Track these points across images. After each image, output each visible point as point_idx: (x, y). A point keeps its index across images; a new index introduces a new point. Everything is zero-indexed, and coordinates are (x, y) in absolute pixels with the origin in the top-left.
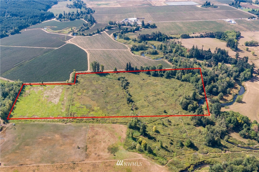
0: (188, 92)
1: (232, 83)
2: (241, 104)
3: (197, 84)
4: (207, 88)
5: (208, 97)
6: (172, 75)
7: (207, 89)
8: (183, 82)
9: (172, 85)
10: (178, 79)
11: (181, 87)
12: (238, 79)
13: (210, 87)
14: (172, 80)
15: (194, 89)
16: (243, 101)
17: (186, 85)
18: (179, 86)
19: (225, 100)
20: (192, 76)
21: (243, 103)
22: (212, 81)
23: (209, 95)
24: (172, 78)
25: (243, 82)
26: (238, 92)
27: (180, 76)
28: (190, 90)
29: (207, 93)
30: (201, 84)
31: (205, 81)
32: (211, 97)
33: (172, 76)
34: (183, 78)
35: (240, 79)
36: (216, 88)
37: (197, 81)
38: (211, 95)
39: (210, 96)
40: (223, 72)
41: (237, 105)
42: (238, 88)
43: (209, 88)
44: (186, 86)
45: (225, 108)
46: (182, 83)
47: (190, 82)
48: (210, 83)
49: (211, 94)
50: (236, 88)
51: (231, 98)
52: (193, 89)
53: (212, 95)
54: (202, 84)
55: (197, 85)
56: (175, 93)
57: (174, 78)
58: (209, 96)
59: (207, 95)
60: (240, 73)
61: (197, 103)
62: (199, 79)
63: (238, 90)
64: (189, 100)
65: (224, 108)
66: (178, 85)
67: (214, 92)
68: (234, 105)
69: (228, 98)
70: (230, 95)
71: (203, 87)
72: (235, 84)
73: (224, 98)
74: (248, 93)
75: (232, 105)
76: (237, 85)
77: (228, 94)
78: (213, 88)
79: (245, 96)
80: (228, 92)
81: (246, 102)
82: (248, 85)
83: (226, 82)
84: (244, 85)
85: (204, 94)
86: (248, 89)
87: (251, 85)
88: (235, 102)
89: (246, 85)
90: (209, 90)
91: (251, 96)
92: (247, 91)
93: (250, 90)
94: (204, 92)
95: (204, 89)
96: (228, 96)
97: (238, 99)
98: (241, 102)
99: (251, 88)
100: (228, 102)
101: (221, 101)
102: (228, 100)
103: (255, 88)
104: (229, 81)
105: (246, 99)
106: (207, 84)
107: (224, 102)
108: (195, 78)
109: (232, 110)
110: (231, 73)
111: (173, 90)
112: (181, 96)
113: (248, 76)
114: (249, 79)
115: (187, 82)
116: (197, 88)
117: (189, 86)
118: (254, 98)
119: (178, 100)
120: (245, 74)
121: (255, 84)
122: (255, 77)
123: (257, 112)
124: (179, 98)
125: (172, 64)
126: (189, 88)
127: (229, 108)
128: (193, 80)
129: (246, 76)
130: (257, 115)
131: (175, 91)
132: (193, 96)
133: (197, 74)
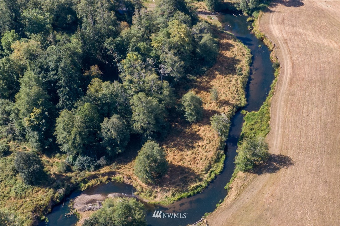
1: (205, 45)
2: (268, 175)
4: (67, 129)
5: (85, 181)
7: (69, 132)
16: (277, 154)
21: (275, 170)
23: (89, 166)
25: (255, 14)
26: (241, 91)
29: (78, 154)
30: (30, 111)
31: (50, 82)
32: (103, 175)
36: (114, 119)
38: (98, 167)
39: (94, 177)
42: (239, 61)
43: (74, 130)
48: (78, 91)
49: (99, 159)
50: (231, 67)
53: (102, 161)
54: (37, 111)
58: (87, 173)
59: (75, 176)
63: (240, 79)
67: (111, 142)
68: (235, 200)
69: (193, 156)
70: (202, 128)
71: (42, 127)
72: (222, 41)
73: (173, 166)
74: (288, 81)
75: (223, 204)
76: (233, 46)
77: (193, 122)
78: (102, 121)
79: (278, 113)
80: (191, 114)
81: (290, 154)
82: (283, 31)
83: (170, 49)
84: (262, 34)
85: (61, 170)
86: (286, 51)
87: (293, 26)
88: (235, 171)
89: (274, 33)
90: (82, 139)
91: (307, 98)
92: (283, 72)
93: (295, 56)
94: (58, 155)
95: (55, 138)
96: (196, 137)
97: (248, 156)
98: (265, 167)
99: (296, 43)
100: (198, 187)
101: (159, 189)
102: (195, 168)
103: (312, 37)
104: (183, 40)
105: (287, 130)
106: (60, 104)
107: (177, 197)
116: (18, 134)
118: (324, 110)
121: (309, 16)
133: (10, 40)
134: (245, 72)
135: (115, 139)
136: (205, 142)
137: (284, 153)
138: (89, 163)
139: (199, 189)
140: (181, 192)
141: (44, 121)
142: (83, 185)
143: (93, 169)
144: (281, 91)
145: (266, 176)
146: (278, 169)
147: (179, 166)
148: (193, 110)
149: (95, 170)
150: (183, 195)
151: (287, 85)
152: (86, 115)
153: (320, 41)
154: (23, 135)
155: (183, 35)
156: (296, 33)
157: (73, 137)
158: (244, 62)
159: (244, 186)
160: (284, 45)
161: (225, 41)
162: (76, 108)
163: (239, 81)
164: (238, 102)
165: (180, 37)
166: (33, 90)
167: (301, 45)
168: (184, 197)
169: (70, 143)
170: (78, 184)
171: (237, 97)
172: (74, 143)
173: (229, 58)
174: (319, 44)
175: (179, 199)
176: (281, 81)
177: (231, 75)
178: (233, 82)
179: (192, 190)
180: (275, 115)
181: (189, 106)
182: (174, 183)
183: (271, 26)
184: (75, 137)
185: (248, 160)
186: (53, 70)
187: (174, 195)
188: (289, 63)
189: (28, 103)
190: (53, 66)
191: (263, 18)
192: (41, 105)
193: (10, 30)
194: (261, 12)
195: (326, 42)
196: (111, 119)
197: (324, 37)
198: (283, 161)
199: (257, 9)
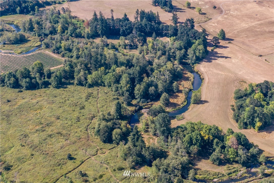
0: (105, 107)
1: (178, 71)
2: (201, 105)
3: (119, 86)
4: (139, 90)
6: (67, 80)
7: (139, 91)
8: (92, 89)
9: (72, 99)
10: (80, 84)
11: (90, 100)
12: (186, 61)
13: (142, 87)
14: (70, 90)
15: (116, 97)
16: (204, 100)
17: (98, 94)
18: (86, 98)
19: (175, 105)
20: (106, 74)
21: (203, 104)
22: (144, 75)
23: (145, 102)
24: (68, 86)
25: (195, 65)
26: (191, 85)
27: (83, 78)
28: (108, 101)
29: (141, 98)
30: (126, 85)
31: (131, 78)
32: (149, 105)
33: (67, 81)
34: (89, 81)
35: (189, 61)
36: (153, 87)
37: (118, 80)
38: (148, 102)
39: (147, 105)
40: (159, 53)
41: (195, 110)
42: (190, 78)
43: (141, 90)
44: (100, 95)
45: (177, 121)
46: (90, 91)
47: (104, 86)
48: (141, 80)
49: (148, 100)
50: (187, 79)
51: (183, 100)
52: (114, 99)
53: (149, 101)
54: (129, 85)
55: (119, 88)
56: (82, 115)
57: (73, 84)
58: (144, 104)
59: (141, 104)
60: (187, 51)
61: (126, 124)
62: (120, 77)
63: (191, 82)
64: (112, 121)
65: (176, 119)
66: (84, 96)
67: (152, 94)
68: (191, 110)
69: (177, 100)
70: (179, 94)
71: (130, 91)
72: (183, 72)
73: (171, 103)
74: (207, 83)
75: (188, 111)
76: (187, 73)
77: (176, 92)
78: (149, 88)
79: (204, 91)
80: (176, 89)
81: (208, 100)
82: (205, 69)
83: (168, 71)
84: (197, 70)
85: (136, 103)
86: (206, 75)
87: (208, 68)
88: (191, 104)
89: (202, 70)
90: (143, 93)
91: (213, 87)
92: (205, 80)
93: (209, 76)
94: (134, 99)
95: (134, 94)
96: (177, 96)
97: (195, 98)
98: (200, 103)
99: (209, 73)
100: (179, 107)
101: (167, 108)
102: (178, 103)
103: (215, 71)
104: (172, 68)
105: (207, 95)
106: (136, 83)
107: (173, 110)
108: (112, 76)
109: (190, 119)
110: (172, 52)
111: (75, 110)
112: (94, 117)
113: (200, 54)
114: (203, 58)
115: (100, 87)
116: (121, 94)
117: (105, 94)
118: (219, 90)
119: (91, 127)
120: (196, 49)
121: (214, 65)
122: (211, 53)
123: (229, 113)
124: (91, 123)
125: (62, 57)
126: (106, 97)
127: (183, 119)
128: (110, 80)
129: (197, 54)
130: (230, 118)
131: (80, 110)
132: (116, 111)
133: (115, 68)
134: (192, 80)
136: (180, 97)
137: (206, 100)
138: (145, 101)
139: (180, 108)
140: (174, 108)
141: (131, 88)
142: (143, 107)
143: (146, 103)
144: (205, 85)
146: (204, 103)
147: (173, 103)
148: (176, 88)
149: (147, 103)
150: (175, 109)
151: (206, 84)
152: (144, 86)
153: (218, 72)
154: (123, 94)
155: (172, 67)
156: (209, 70)
157: (141, 92)
158: (192, 78)
159: (194, 107)
160: (206, 73)
161: (185, 72)
162: (141, 84)
163: (190, 83)
164: (190, 88)
165: (171, 68)
166: (127, 79)
167: (211, 73)
168: (175, 110)
169: (140, 94)
171: (190, 87)
172: (141, 94)
173: (186, 77)
174: (218, 73)
175: (174, 110)
176: (204, 83)
177: (188, 81)
178: (188, 83)
179: (177, 108)
180: (203, 91)
181: (175, 86)
182: (172, 106)
183: (201, 68)
184: (141, 93)
185: (195, 99)
186: (132, 74)
188: (207, 78)
189: (126, 83)
190: (132, 73)
191: (198, 66)
192: (130, 84)
193: (114, 65)
194: (197, 64)
195: (220, 72)
196: (152, 87)
197: (220, 71)
198: (206, 102)
199: (195, 63)
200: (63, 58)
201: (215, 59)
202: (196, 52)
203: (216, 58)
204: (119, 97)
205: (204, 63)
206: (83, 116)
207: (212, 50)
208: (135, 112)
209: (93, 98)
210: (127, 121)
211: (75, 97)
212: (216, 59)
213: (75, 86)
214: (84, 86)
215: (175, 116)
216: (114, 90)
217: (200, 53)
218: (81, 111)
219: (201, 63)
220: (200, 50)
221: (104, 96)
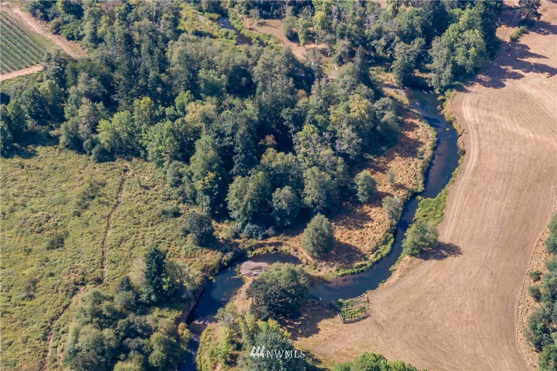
0: (129, 244)
1: (386, 123)
2: (434, 261)
3: (185, 169)
4: (240, 196)
5: (251, 249)
6: (44, 124)
7: (241, 199)
8: (107, 165)
9: (35, 203)
10: (76, 144)
11: (87, 213)
12: (425, 76)
13: (251, 185)
14: (40, 165)
16: (447, 242)
17: (120, 189)
18: (79, 204)
19: (348, 254)
20: (155, 120)
21: (442, 257)
22: (270, 139)
23: (257, 235)
24: (38, 149)
25: (448, 93)
26: (420, 176)
28: (143, 220)
29: (247, 222)
30: (204, 175)
31: (225, 147)
32: (270, 245)
33: (43, 129)
34: (104, 137)
35: (431, 78)
36: (286, 190)
37: (185, 151)
38: (266, 237)
39: (261, 246)
40: (342, 45)
41: (410, 279)
42: (422, 143)
43: (246, 197)
44: (125, 194)
45: (341, 325)
46: (100, 178)
47: (145, 158)
48: (253, 159)
49: (267, 228)
50: (411, 149)
51: (380, 236)
52: (164, 213)
53: (270, 231)
54: (211, 175)
55: (185, 178)
56: (47, 272)
57: (55, 140)
58: (255, 242)
59: (243, 243)
60: (428, 45)
61: (177, 321)
63: (420, 163)
64: (121, 322)
65: (338, 318)
66: (75, 192)
67: (281, 212)
68: (398, 281)
69: (361, 236)
70: (374, 210)
71: (215, 192)
72: (406, 120)
73: (340, 243)
74: (471, 170)
75: (386, 284)
76: (417, 126)
77: (364, 203)
78: (274, 191)
79: (455, 202)
80: (363, 194)
81: (460, 244)
82: (476, 115)
83: (349, 124)
84: (451, 116)
85: (230, 236)
86: (475, 138)
87: (488, 110)
88: (402, 255)
89: (465, 116)
90: (253, 207)
91: (489, 190)
92: (468, 160)
93: (484, 144)
94: (227, 221)
95: (226, 204)
96: (366, 218)
98: (433, 253)
99: (487, 130)
100: (362, 265)
101: (324, 264)
102: (362, 248)
103: (509, 125)
104: (363, 116)
105: (461, 221)
106: (234, 170)
107: (341, 273)
108: (167, 136)
109: (384, 321)
110: (381, 46)
111: (35, 248)
112: (83, 284)
113: (468, 58)
114: (477, 70)
115: (135, 160)
116: (188, 197)
117: (143, 190)
118: (504, 204)
119: (62, 323)
120: (457, 41)
121: (508, 100)
122: (509, 50)
123: (520, 307)
124: (66, 307)
125: (55, 33)
126: (142, 204)
127: (364, 318)
128: (160, 148)
129: (460, 59)
130: (518, 327)
131: (48, 249)
132: (147, 277)
133: (185, 100)
135: (285, 210)
136: (375, 223)
137: (455, 243)
138: (257, 231)
139: (364, 268)
140: (345, 268)
141: (217, 186)
142: (249, 252)
143: (260, 238)
144: (463, 180)
145: (432, 263)
146: (446, 257)
147: (346, 244)
148: (365, 190)
149: (262, 239)
150: (347, 271)
151: (470, 173)
152: (259, 184)
153: (515, 130)
154: (194, 199)
156: (490, 119)
157: (244, 204)
158: (427, 145)
159: (408, 269)
160: (475, 131)
161: (410, 120)
162: (250, 175)
163: (419, 166)
164: (414, 187)
165: (360, 113)
166: (208, 155)
167: (493, 132)
168: (348, 274)
169: (241, 209)
170: (245, 251)
171: (414, 181)
172: (244, 210)
173: (411, 140)
174: (513, 133)
175: (343, 275)
176: (464, 169)
177: (411, 158)
178: (413, 166)
179: (356, 268)
180: (452, 204)
181: (363, 185)
182: (339, 260)
183: (463, 108)
184: (247, 204)
186: (229, 136)
187: (338, 270)
188: (476, 150)
189: (203, 166)
190: (229, 132)
191: (456, 98)
192: (216, 170)
193: (185, 91)
194: (454, 91)
195: (522, 131)
196: (283, 190)
197: (521, 125)
198: (453, 250)
199: (450, 87)
200: (56, 36)
201: (516, 73)
202: (458, 49)
203: (520, 72)
204: (181, 206)
205: (477, 87)
206: (52, 275)
207: (514, 40)
208: (217, 271)
209: (100, 202)
210: (181, 313)
211: (48, 197)
212: (520, 77)
213: (61, 150)
214: (85, 152)
215: (341, 304)
216: (170, 179)
217: (467, 56)
218: (49, 256)
219: (469, 89)
220: (468, 47)
221: (136, 199)
